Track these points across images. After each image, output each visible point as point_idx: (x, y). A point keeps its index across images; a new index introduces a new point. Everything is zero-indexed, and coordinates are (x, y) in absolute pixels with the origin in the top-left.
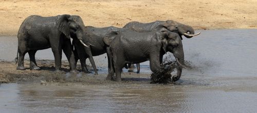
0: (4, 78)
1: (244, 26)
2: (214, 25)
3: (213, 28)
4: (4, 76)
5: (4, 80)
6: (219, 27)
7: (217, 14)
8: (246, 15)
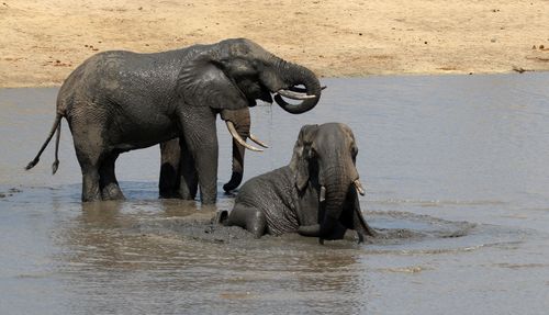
1: (426, 68)
2: (338, 64)
3: (333, 72)
6: (351, 70)
7: (347, 32)
8: (430, 37)
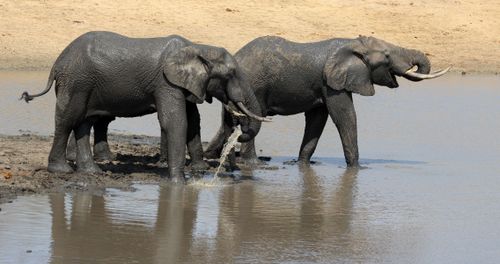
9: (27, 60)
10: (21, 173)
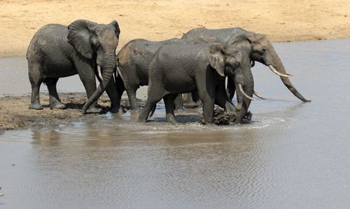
0: (10, 122)
3: (332, 37)
4: (10, 120)
5: (10, 125)
6: (341, 35)
7: (338, 15)
9: (5, 53)
10: (5, 119)
